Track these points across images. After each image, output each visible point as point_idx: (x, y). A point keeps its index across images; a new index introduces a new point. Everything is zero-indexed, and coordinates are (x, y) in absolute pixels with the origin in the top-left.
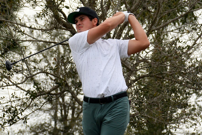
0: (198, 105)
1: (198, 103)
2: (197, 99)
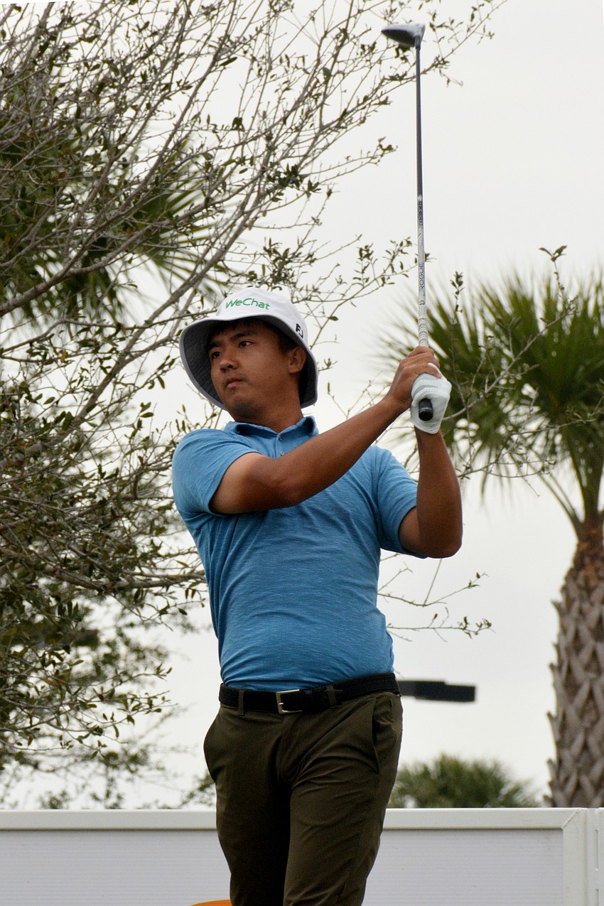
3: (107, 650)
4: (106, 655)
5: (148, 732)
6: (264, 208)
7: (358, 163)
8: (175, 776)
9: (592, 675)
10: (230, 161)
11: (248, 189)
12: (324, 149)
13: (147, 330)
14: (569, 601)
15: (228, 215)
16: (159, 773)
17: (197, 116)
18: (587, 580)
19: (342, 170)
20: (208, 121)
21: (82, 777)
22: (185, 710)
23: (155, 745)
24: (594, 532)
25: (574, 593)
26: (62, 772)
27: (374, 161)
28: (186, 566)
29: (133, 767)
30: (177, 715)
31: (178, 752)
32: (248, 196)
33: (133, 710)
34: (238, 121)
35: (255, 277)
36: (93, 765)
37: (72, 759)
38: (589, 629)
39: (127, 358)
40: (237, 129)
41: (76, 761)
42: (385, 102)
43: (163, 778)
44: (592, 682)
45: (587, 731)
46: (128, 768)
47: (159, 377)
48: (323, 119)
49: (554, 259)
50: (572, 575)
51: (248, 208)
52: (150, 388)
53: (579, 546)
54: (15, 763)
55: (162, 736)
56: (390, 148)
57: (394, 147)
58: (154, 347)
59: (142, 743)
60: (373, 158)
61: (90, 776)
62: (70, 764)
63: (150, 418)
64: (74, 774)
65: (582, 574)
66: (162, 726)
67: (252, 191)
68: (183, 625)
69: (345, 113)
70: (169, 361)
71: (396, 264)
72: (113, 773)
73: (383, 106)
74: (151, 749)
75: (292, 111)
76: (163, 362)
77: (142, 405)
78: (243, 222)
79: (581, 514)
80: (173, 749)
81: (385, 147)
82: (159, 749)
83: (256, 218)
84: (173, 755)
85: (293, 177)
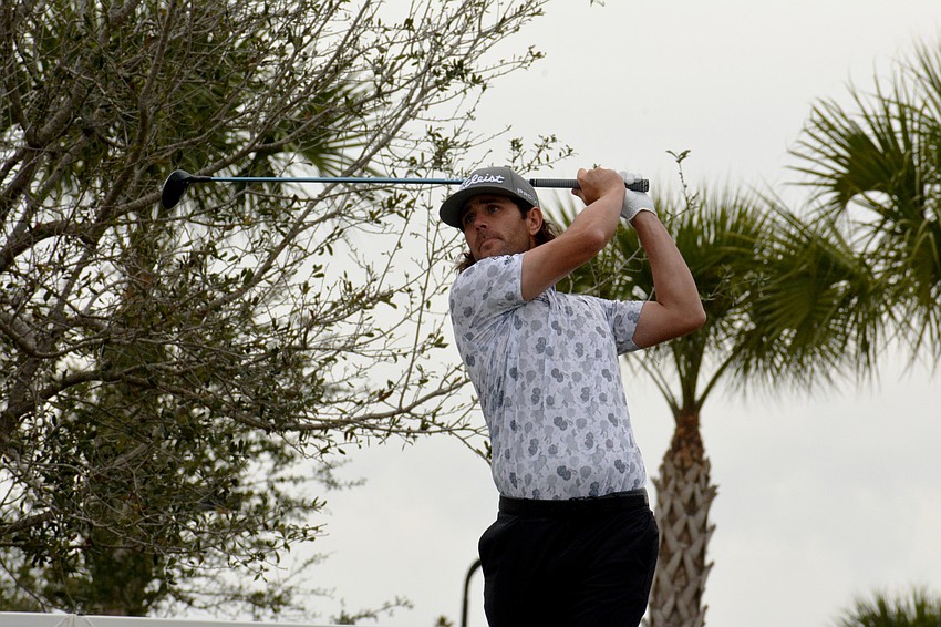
0: (277, 495)
1: (279, 487)
2: (274, 471)
3: (258, 501)
4: (258, 506)
5: (291, 576)
6: (426, 102)
7: (510, 67)
8: (314, 616)
9: (683, 545)
10: (401, 57)
11: (413, 84)
12: (481, 52)
13: (320, 203)
14: (666, 479)
15: (395, 105)
16: (300, 612)
17: (370, 19)
18: (682, 460)
19: (495, 72)
20: (379, 23)
21: (231, 615)
22: (326, 557)
23: (298, 588)
24: (691, 418)
25: (671, 472)
26: (213, 609)
27: (524, 65)
28: (344, 413)
29: (275, 607)
30: (319, 562)
31: (317, 594)
32: (412, 91)
33: (289, 538)
34: (409, 22)
35: (416, 162)
36: (240, 604)
37: (222, 598)
38: (684, 504)
39: (301, 227)
40: (408, 28)
41: (226, 599)
42: (538, 13)
43: (303, 618)
44: (684, 550)
45: (677, 595)
46: (272, 607)
47: (328, 245)
48: (482, 27)
49: (679, 161)
50: (670, 456)
51: (412, 101)
52: (320, 254)
53: (677, 430)
54: (171, 599)
55: (304, 580)
56: (539, 55)
57: (543, 54)
58: (324, 219)
59: (288, 584)
60: (524, 62)
61: (238, 613)
62: (220, 603)
63: (321, 278)
64: (223, 611)
65: (678, 455)
66: (304, 571)
67: (417, 86)
68: (327, 482)
69: (504, 20)
70: (338, 231)
71: (542, 156)
72: (259, 611)
73: (536, 16)
74: (294, 591)
75: (456, 16)
76: (332, 232)
77: (315, 267)
78: (408, 114)
79: (680, 402)
80: (313, 592)
81: (535, 54)
82: (301, 591)
83: (419, 109)
84: (313, 597)
85: (458, 70)
